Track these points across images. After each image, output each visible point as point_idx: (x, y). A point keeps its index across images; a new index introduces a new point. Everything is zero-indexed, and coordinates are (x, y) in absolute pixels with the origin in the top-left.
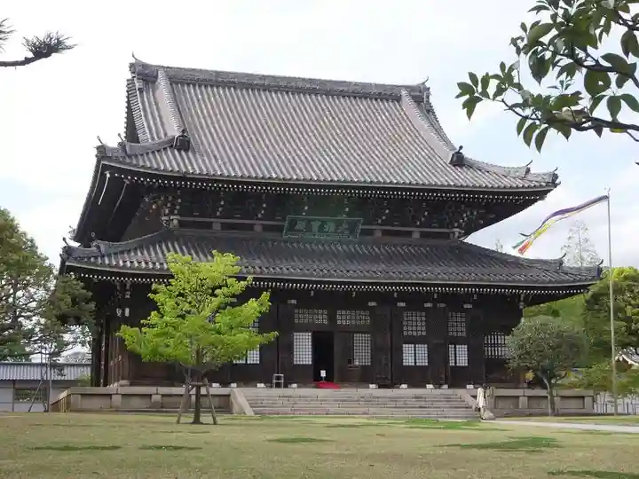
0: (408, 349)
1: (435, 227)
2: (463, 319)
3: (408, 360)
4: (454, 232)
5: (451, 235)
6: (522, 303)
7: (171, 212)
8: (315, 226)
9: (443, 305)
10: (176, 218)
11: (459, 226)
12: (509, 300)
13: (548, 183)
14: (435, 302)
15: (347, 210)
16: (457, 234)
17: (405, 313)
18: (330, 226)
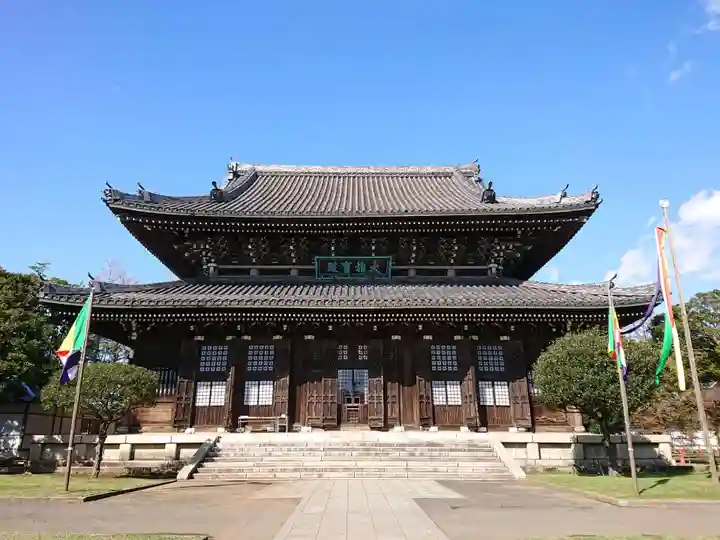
0: (437, 387)
1: (471, 264)
2: (501, 353)
3: (439, 399)
4: (491, 268)
5: (489, 272)
7: (209, 262)
8: (347, 266)
9: (475, 338)
10: (212, 265)
11: (496, 262)
12: (554, 330)
13: (587, 202)
14: (466, 334)
15: (373, 248)
16: (494, 270)
17: (433, 347)
18: (361, 267)
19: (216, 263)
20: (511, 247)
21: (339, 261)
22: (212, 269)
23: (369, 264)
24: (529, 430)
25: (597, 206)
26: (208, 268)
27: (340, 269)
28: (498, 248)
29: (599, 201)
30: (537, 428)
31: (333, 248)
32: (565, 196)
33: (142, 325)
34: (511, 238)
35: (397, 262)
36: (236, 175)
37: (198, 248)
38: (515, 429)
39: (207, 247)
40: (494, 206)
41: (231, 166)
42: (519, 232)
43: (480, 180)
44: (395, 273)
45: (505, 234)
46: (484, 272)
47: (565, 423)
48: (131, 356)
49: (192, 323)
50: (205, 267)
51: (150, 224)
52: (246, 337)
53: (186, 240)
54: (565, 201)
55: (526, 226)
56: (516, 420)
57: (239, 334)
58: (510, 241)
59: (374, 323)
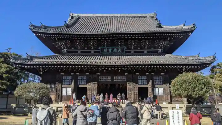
1: (152, 49)
7: (64, 48)
8: (110, 50)
9: (153, 74)
10: (65, 50)
11: (161, 48)
12: (179, 71)
13: (192, 28)
14: (150, 73)
15: (119, 44)
16: (160, 51)
17: (139, 77)
18: (115, 50)
19: (66, 49)
20: (166, 43)
21: (108, 48)
22: (65, 51)
23: (118, 49)
24: (169, 103)
25: (195, 29)
26: (64, 51)
27: (108, 51)
28: (162, 43)
29: (196, 27)
30: (172, 102)
31: (105, 44)
32: (184, 25)
33: (44, 69)
34: (166, 40)
35: (128, 48)
36: (72, 18)
37: (61, 43)
38: (165, 103)
39: (64, 43)
40: (161, 29)
41: (70, 15)
42: (169, 38)
43: (156, 19)
44: (126, 52)
45: (164, 39)
46: (157, 52)
47: (182, 101)
48: (41, 79)
49: (60, 69)
50: (63, 50)
51: (45, 36)
52: (77, 74)
53: (56, 41)
54: (185, 27)
55: (171, 36)
56: (165, 100)
57: (75, 73)
58: (166, 41)
59: (120, 69)
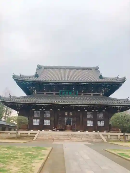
0: (88, 122)
1: (96, 93)
2: (103, 114)
3: (88, 125)
6: (118, 110)
7: (35, 91)
8: (67, 93)
9: (97, 111)
11: (102, 92)
12: (115, 109)
13: (123, 80)
14: (95, 110)
15: (73, 89)
16: (102, 94)
17: (87, 113)
19: (36, 91)
20: (106, 89)
21: (65, 92)
22: (35, 93)
23: (72, 92)
24: (109, 132)
25: (125, 81)
27: (65, 94)
28: (103, 89)
31: (64, 89)
32: (118, 78)
33: (21, 106)
35: (79, 92)
37: (33, 88)
38: (105, 132)
40: (102, 80)
42: (108, 86)
44: (78, 94)
45: (104, 86)
46: (99, 95)
48: (18, 113)
49: (32, 106)
53: (30, 86)
56: (106, 130)
57: (43, 109)
59: (74, 107)
